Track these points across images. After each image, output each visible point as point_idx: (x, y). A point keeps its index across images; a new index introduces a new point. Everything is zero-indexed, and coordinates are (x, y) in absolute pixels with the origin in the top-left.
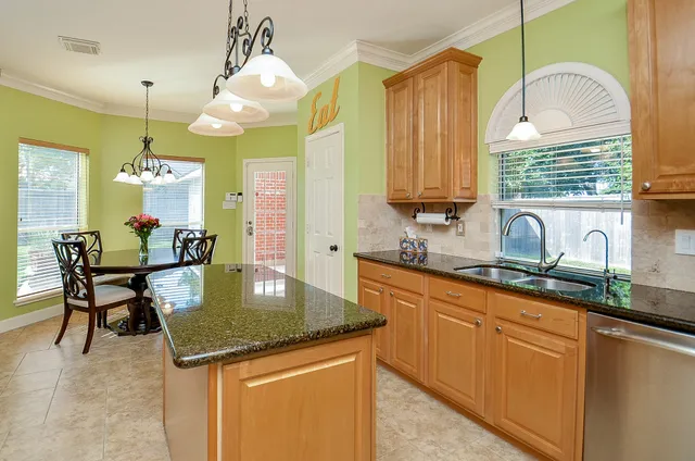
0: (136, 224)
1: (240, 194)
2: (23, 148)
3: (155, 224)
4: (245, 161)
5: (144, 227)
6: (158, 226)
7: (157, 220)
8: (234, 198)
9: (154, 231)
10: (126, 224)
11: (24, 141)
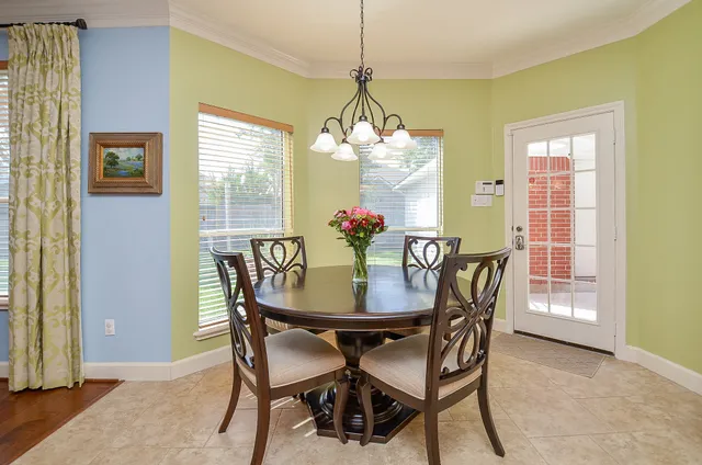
0: (345, 224)
1: (499, 182)
2: (205, 119)
3: (378, 225)
4: (507, 129)
5: (361, 231)
6: (382, 230)
7: (381, 219)
8: (489, 189)
9: (377, 238)
10: (331, 224)
11: (206, 108)
